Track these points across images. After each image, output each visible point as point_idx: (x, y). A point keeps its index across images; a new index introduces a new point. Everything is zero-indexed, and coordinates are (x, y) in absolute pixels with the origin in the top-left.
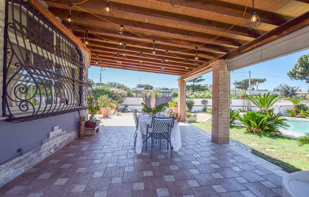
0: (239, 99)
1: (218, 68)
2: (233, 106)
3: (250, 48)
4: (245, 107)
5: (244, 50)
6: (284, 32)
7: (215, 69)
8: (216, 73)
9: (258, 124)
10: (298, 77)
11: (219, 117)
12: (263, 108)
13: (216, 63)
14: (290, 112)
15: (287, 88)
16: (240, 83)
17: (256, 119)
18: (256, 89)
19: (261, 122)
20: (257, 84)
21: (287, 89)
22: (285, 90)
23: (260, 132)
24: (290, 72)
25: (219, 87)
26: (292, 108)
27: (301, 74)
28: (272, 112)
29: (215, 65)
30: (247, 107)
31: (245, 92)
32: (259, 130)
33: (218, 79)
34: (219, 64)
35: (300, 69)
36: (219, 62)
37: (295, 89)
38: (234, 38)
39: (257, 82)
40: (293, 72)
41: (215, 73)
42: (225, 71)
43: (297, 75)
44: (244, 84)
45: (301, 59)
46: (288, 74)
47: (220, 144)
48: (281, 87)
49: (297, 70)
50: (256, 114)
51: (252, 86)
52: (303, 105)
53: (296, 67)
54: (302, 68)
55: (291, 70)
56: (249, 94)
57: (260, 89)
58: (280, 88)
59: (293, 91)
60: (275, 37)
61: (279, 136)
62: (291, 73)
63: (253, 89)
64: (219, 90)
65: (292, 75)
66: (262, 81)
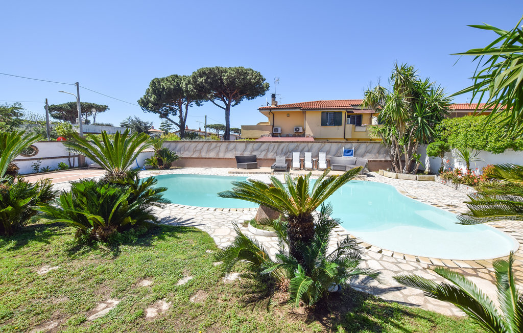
0: (57, 141)
2: (44, 159)
4: (72, 159)
9: (105, 217)
10: (151, 108)
12: (115, 171)
14: (151, 162)
15: (139, 122)
16: (59, 108)
17: (99, 204)
18: (92, 122)
19: (113, 210)
20: (94, 113)
21: (139, 125)
22: (137, 127)
23: (114, 235)
24: (141, 98)
26: (154, 154)
27: (154, 104)
28: (137, 177)
30: (76, 159)
31: (71, 127)
32: (110, 232)
35: (153, 97)
37: (148, 125)
39: (94, 110)
40: (145, 101)
43: (150, 105)
44: (68, 111)
45: (153, 81)
46: (139, 102)
48: (130, 120)
49: (149, 97)
50: (98, 189)
51: (85, 117)
53: (147, 93)
54: (155, 97)
55: (143, 97)
56: (78, 131)
57: (100, 123)
58: (130, 123)
59: (146, 127)
62: (143, 102)
63: (87, 122)
65: (144, 104)
66: (102, 109)
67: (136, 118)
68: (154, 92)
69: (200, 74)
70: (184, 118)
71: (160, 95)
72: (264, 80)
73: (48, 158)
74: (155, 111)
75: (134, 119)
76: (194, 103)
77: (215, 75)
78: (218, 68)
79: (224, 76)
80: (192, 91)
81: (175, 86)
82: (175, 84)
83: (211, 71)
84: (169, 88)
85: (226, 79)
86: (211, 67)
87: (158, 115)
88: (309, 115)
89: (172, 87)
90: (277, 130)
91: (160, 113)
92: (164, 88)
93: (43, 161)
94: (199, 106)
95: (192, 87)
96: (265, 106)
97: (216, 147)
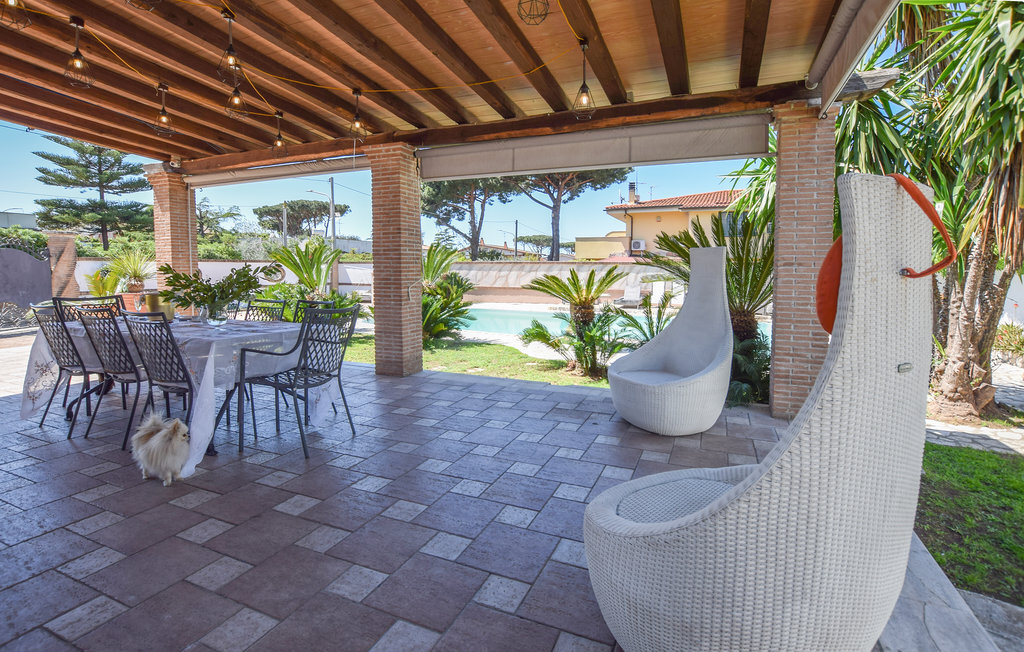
1: (393, 165)
3: (493, 136)
5: (476, 138)
6: (565, 128)
7: (383, 166)
8: (388, 179)
10: (423, 209)
11: (403, 303)
13: (388, 150)
16: (275, 212)
25: (400, 221)
27: (428, 202)
29: (384, 156)
33: (394, 196)
34: (402, 155)
36: (402, 149)
38: (457, 99)
41: (384, 179)
42: (410, 178)
47: (408, 376)
52: (455, 275)
54: (431, 189)
60: (548, 130)
61: (458, 344)
64: (399, 229)
70: (478, 225)
71: (438, 188)
74: (428, 213)
76: (495, 198)
87: (434, 220)
90: (637, 244)
91: (438, 216)
94: (504, 202)
96: (617, 203)
97: (530, 271)
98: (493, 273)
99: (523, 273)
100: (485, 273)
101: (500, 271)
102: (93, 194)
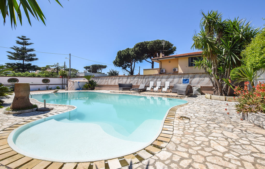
4: (63, 85)
22: (111, 74)
27: (119, 63)
37: (117, 73)
39: (102, 68)
45: (118, 52)
46: (113, 62)
49: (117, 60)
53: (116, 58)
65: (115, 63)
66: (105, 67)
67: (112, 70)
68: (119, 57)
69: (137, 46)
70: (133, 69)
71: (121, 58)
72: (172, 45)
73: (54, 84)
74: (120, 66)
75: (111, 70)
76: (139, 61)
77: (144, 46)
78: (145, 42)
79: (148, 45)
80: (133, 55)
81: (127, 54)
82: (127, 52)
83: (142, 44)
84: (125, 55)
85: (149, 47)
86: (142, 42)
87: (121, 68)
88: (180, 61)
89: (126, 54)
90: (162, 71)
92: (122, 54)
93: (50, 85)
94: (141, 62)
95: (133, 53)
97: (114, 79)
98: (105, 80)
99: (112, 80)
100: (102, 80)
101: (106, 79)
102: (21, 62)
